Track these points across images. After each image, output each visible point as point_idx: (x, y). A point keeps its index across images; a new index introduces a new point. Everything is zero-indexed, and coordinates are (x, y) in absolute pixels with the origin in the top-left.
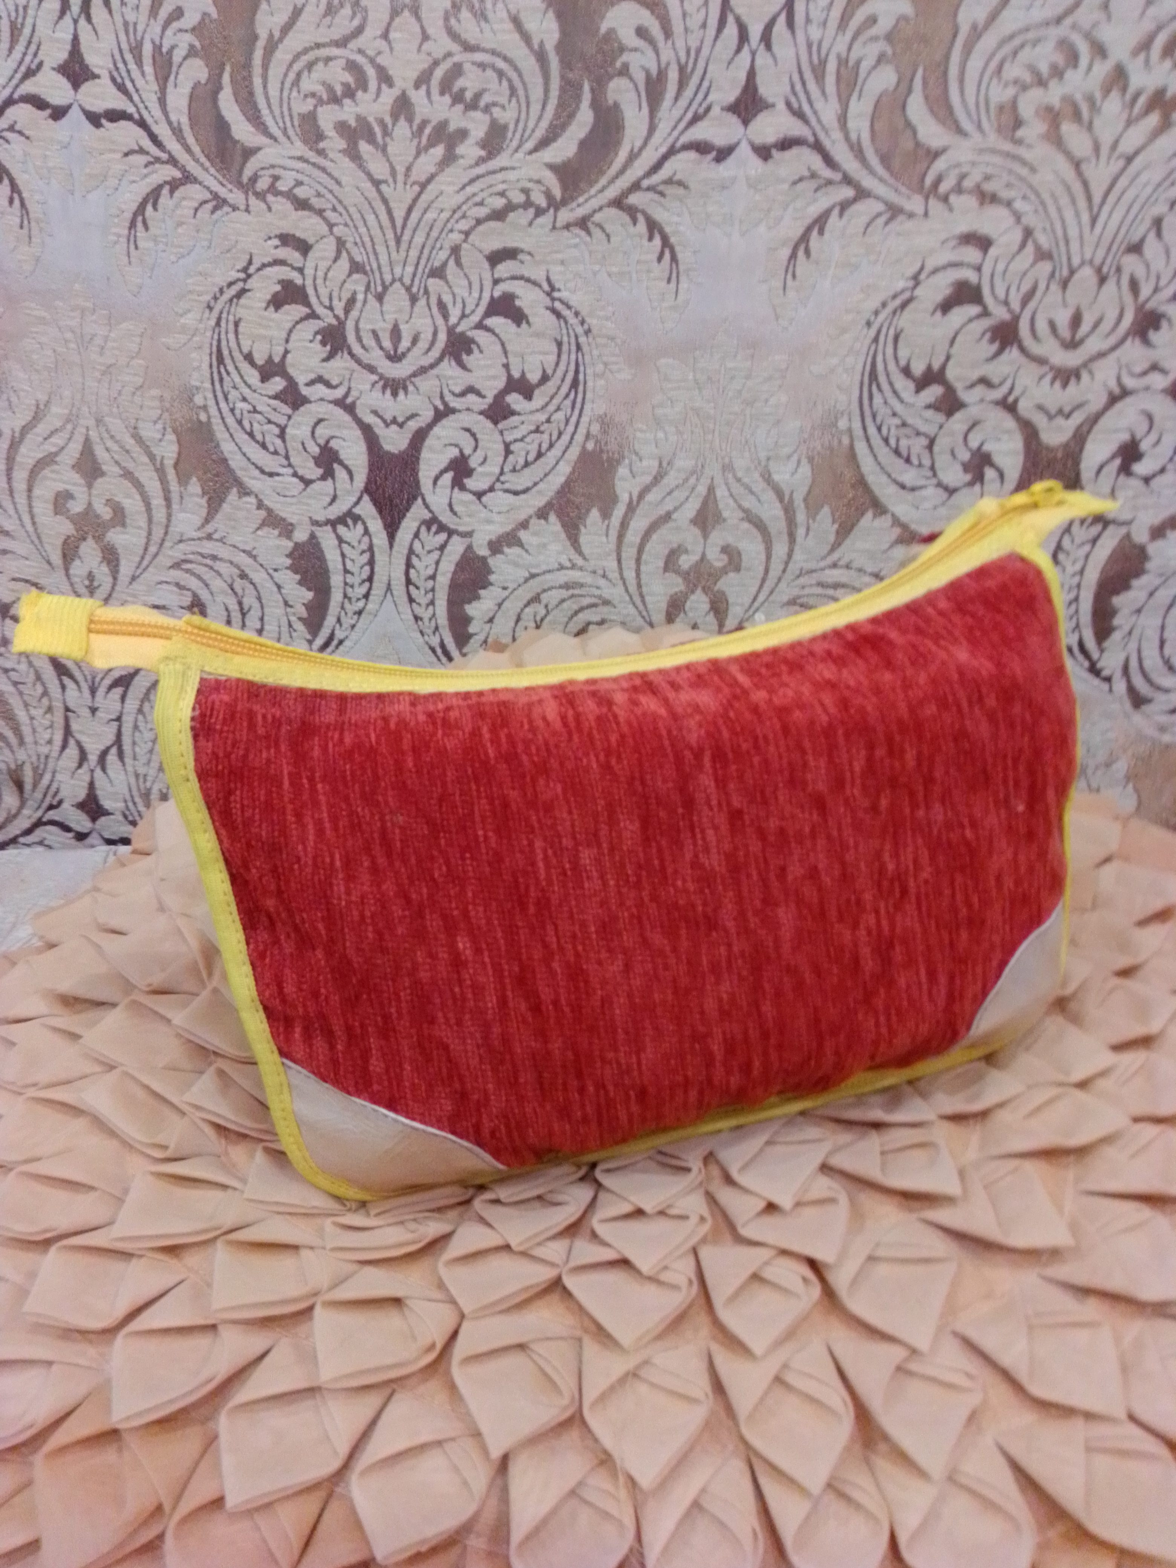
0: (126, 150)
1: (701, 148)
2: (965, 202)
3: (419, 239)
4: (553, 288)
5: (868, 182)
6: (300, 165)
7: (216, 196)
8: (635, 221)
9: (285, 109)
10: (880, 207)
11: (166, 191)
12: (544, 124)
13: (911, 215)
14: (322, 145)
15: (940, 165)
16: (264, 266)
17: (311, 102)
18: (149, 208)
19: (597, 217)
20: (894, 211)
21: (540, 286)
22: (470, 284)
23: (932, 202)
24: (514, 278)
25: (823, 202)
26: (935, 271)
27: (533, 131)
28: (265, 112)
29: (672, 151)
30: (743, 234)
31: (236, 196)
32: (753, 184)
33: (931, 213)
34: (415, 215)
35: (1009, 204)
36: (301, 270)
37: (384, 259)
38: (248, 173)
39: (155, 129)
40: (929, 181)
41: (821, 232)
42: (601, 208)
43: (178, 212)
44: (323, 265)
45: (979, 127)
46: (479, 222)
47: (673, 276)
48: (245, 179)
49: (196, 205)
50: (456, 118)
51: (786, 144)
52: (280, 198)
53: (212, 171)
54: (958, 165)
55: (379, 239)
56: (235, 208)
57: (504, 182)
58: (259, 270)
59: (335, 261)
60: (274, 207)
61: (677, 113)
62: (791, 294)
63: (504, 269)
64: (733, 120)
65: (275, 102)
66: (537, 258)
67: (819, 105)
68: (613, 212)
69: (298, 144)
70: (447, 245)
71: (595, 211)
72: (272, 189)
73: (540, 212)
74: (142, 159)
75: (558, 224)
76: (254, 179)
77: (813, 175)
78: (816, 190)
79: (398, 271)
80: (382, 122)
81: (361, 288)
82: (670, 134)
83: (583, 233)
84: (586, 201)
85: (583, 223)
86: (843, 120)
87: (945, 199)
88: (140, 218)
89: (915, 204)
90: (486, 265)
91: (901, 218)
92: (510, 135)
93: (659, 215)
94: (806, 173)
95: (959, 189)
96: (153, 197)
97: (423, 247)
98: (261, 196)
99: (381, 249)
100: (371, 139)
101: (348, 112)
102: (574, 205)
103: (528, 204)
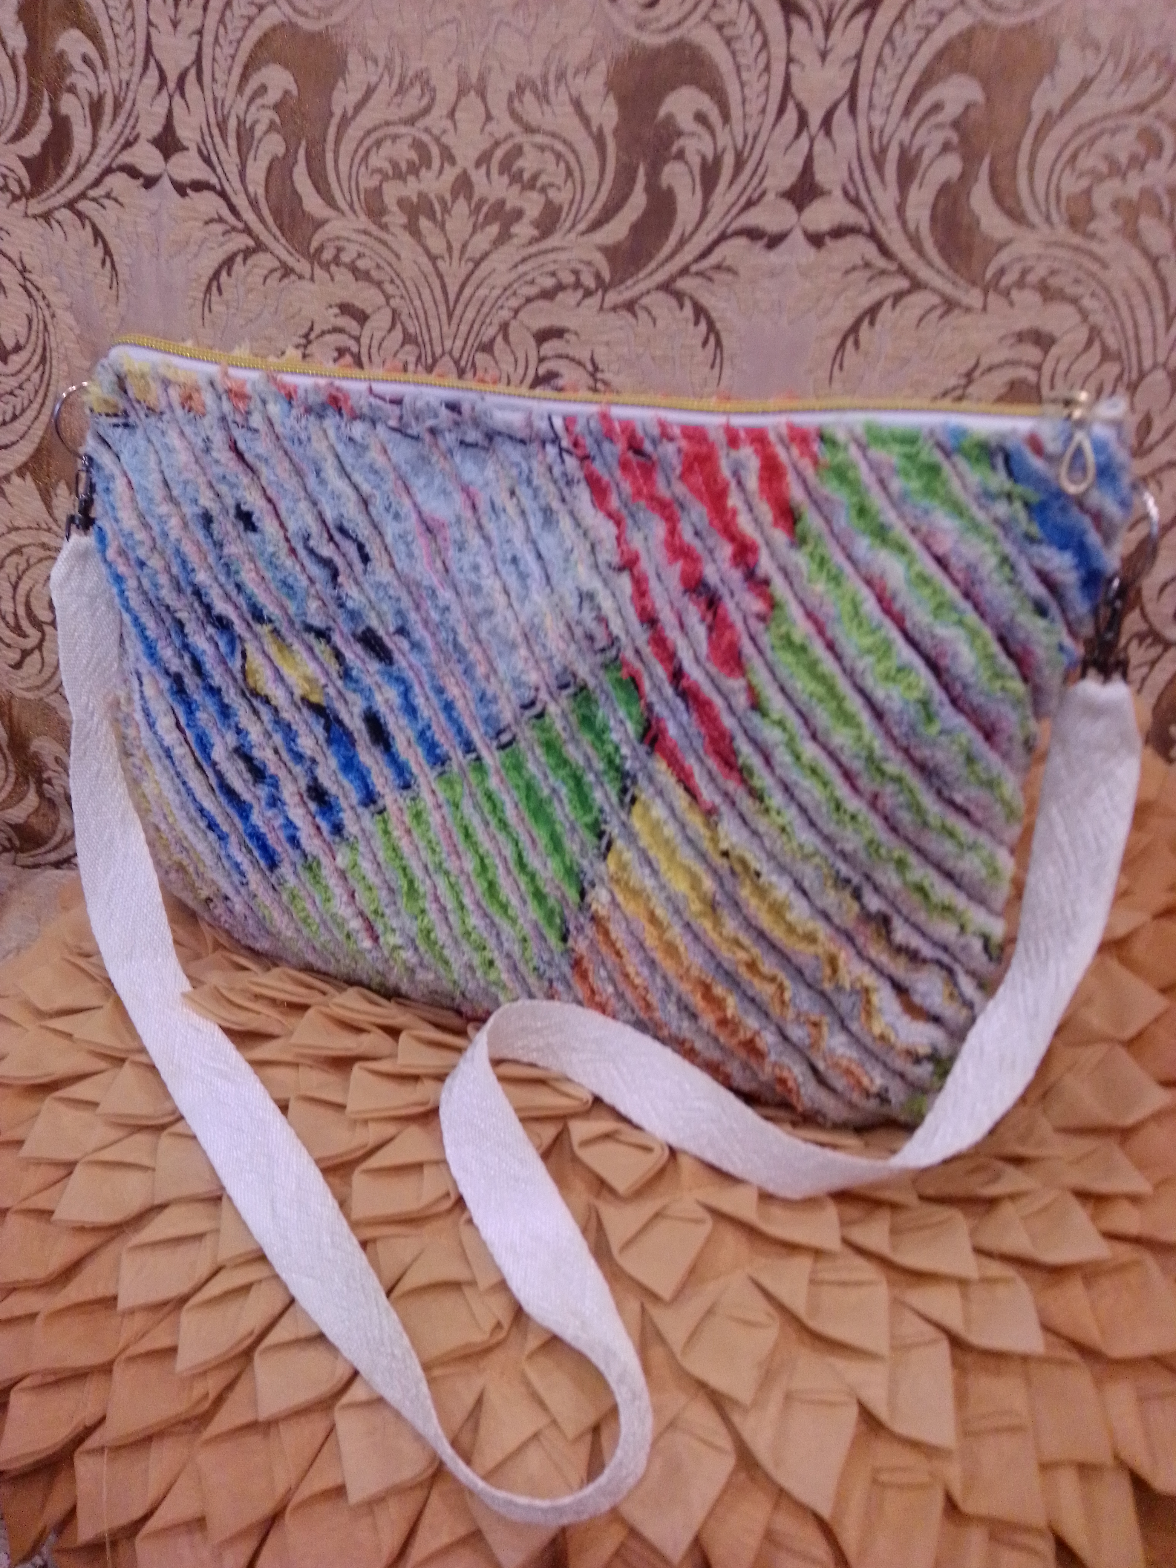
0: (206, 218)
1: (753, 234)
2: (1028, 298)
3: (470, 315)
4: (596, 368)
5: (924, 273)
6: (363, 238)
7: (284, 264)
8: (681, 306)
9: (353, 184)
10: (936, 300)
11: (239, 259)
12: (598, 205)
13: (968, 310)
14: (385, 219)
15: (1003, 257)
16: (323, 333)
17: (377, 178)
18: (224, 274)
19: (645, 301)
20: (950, 305)
21: (584, 367)
22: (516, 361)
23: (992, 297)
24: (560, 356)
25: (876, 293)
26: (990, 369)
27: (587, 212)
28: (334, 186)
29: (723, 237)
30: (791, 323)
31: (302, 266)
32: (805, 273)
33: (989, 308)
34: (467, 292)
35: (1074, 301)
36: (357, 339)
37: (435, 333)
38: (314, 244)
39: (234, 200)
40: (989, 274)
41: (872, 323)
42: (648, 292)
43: (249, 279)
44: (378, 335)
45: (1048, 219)
46: (529, 300)
47: (717, 361)
48: (312, 250)
49: (265, 272)
50: (513, 198)
51: (839, 232)
52: (343, 270)
53: (283, 241)
54: (1020, 259)
55: (432, 312)
56: (301, 277)
57: (555, 262)
58: (318, 337)
59: (390, 331)
60: (337, 278)
61: (731, 197)
62: (837, 385)
63: (550, 347)
64: (788, 207)
65: (344, 176)
66: (583, 338)
67: (877, 192)
68: (661, 296)
69: (363, 218)
70: (496, 322)
71: (642, 295)
72: (336, 261)
73: (588, 293)
74: (218, 228)
75: (607, 305)
76: (320, 249)
77: (867, 265)
78: (870, 279)
79: (448, 344)
80: (442, 200)
81: (412, 359)
82: (722, 219)
83: (629, 316)
84: (635, 284)
85: (630, 306)
86: (900, 209)
87: (1006, 293)
88: (215, 284)
89: (973, 297)
90: (532, 342)
91: (956, 312)
92: (563, 215)
93: (706, 300)
94: (860, 262)
95: (1021, 284)
96: (228, 263)
97: (474, 321)
98: (326, 266)
99: (434, 323)
100: (432, 216)
101: (411, 189)
102: (622, 287)
103: (578, 285)
